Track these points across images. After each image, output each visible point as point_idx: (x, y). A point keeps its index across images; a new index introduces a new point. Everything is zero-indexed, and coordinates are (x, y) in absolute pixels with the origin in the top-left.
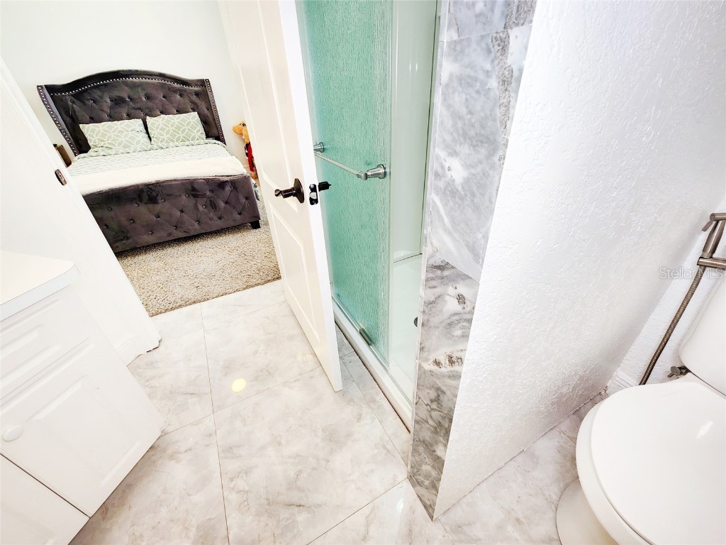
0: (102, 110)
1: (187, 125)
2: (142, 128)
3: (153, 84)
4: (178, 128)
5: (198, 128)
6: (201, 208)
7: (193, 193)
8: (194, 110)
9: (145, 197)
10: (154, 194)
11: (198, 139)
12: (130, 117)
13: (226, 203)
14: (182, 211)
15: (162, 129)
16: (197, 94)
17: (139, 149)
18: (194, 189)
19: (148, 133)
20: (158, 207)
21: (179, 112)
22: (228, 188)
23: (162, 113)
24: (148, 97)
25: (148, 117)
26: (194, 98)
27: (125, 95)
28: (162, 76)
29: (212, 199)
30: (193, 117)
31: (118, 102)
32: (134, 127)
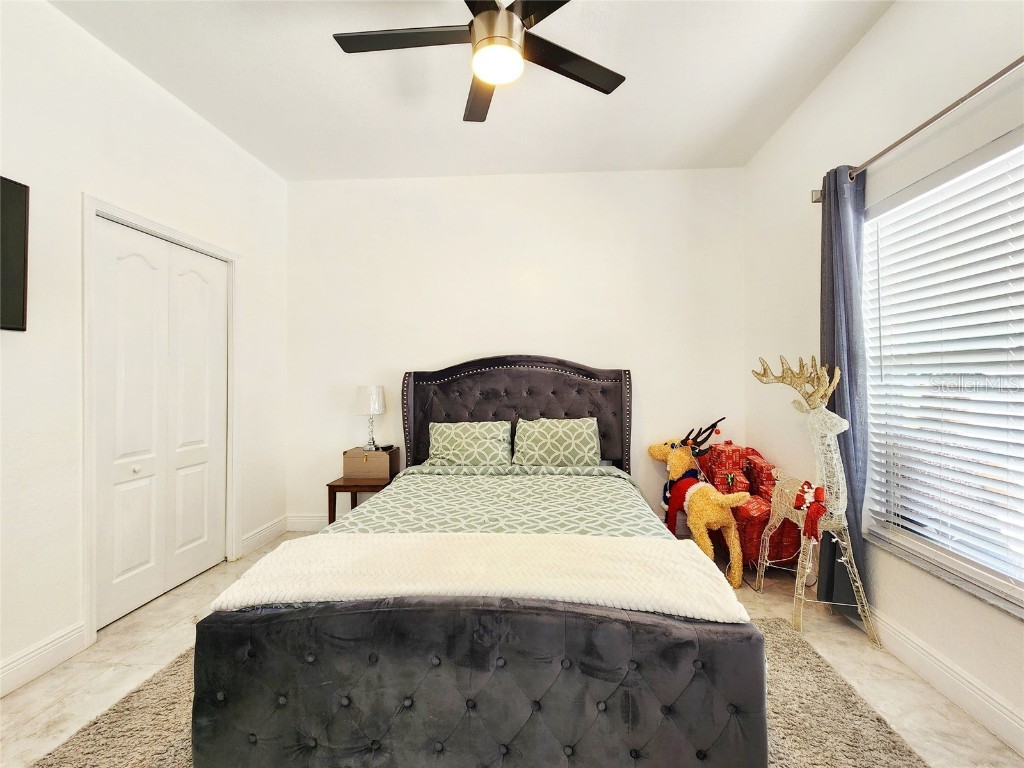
0: (466, 407)
1: (576, 438)
2: (507, 436)
3: (544, 374)
4: (561, 441)
5: (592, 444)
6: (591, 711)
7: (587, 660)
8: (592, 415)
9: (463, 646)
10: (487, 641)
11: (587, 464)
12: (496, 417)
13: (669, 710)
14: (538, 705)
15: (536, 441)
16: (604, 391)
17: (491, 470)
18: (590, 649)
19: (512, 443)
20: (483, 682)
21: (569, 415)
22: (687, 666)
23: (543, 415)
24: (530, 392)
25: (520, 420)
26: (598, 396)
27: (501, 388)
28: (561, 364)
29: (633, 691)
30: (588, 426)
31: (489, 396)
32: (497, 432)
